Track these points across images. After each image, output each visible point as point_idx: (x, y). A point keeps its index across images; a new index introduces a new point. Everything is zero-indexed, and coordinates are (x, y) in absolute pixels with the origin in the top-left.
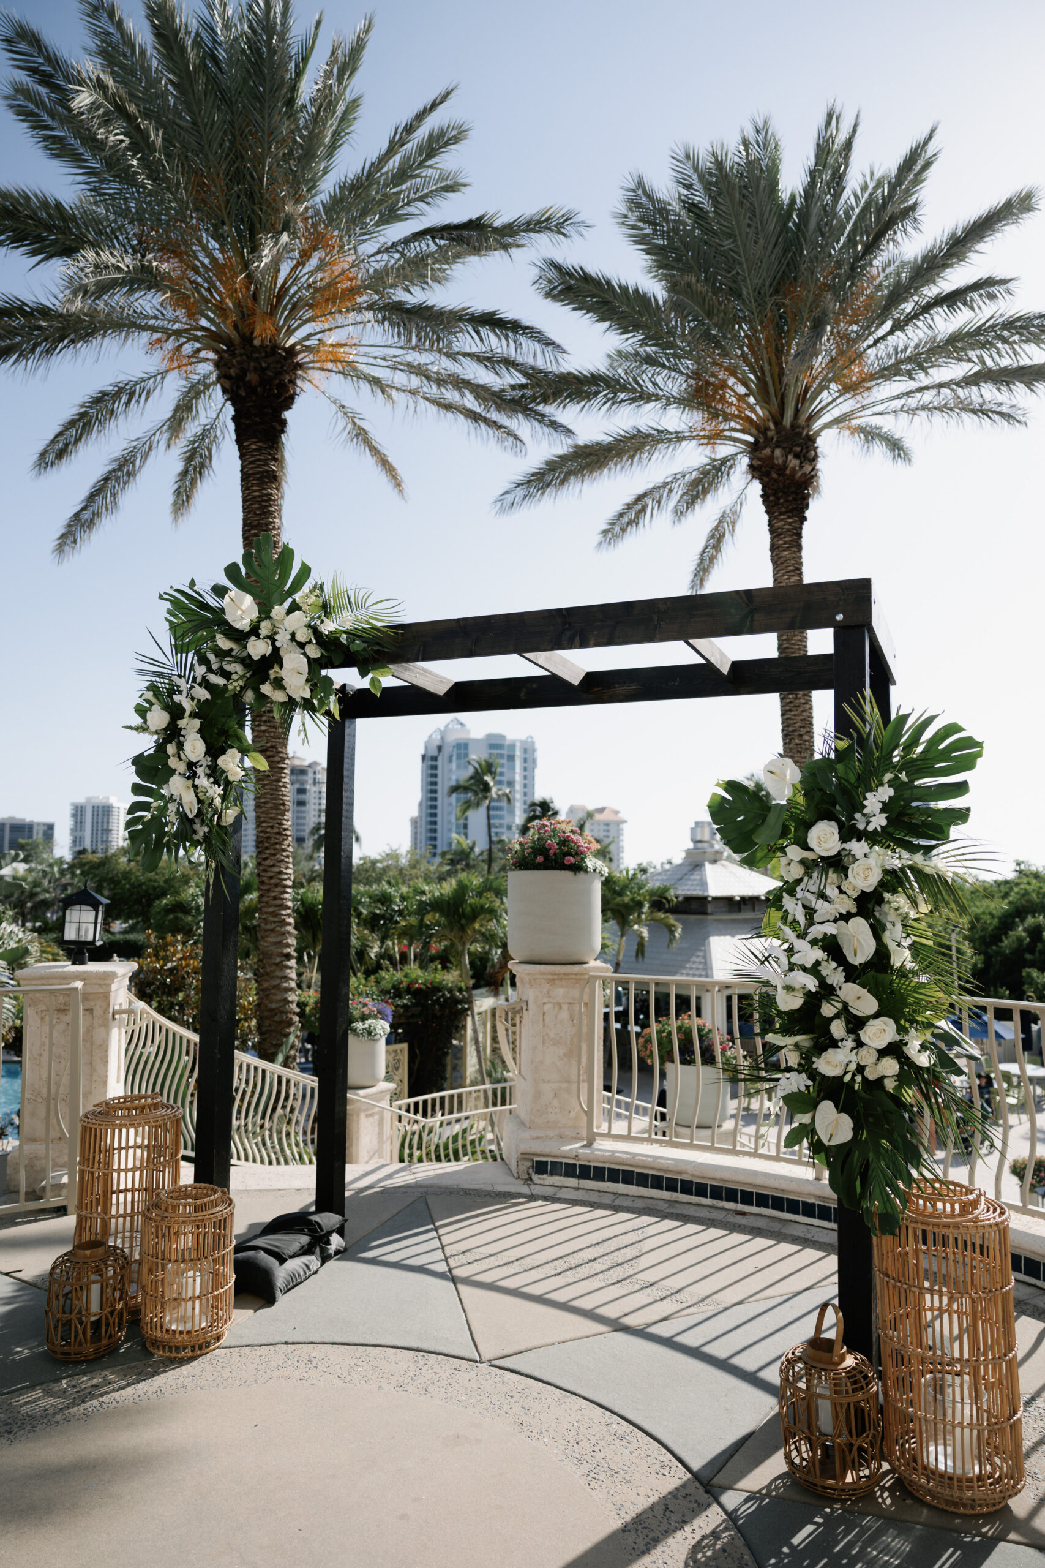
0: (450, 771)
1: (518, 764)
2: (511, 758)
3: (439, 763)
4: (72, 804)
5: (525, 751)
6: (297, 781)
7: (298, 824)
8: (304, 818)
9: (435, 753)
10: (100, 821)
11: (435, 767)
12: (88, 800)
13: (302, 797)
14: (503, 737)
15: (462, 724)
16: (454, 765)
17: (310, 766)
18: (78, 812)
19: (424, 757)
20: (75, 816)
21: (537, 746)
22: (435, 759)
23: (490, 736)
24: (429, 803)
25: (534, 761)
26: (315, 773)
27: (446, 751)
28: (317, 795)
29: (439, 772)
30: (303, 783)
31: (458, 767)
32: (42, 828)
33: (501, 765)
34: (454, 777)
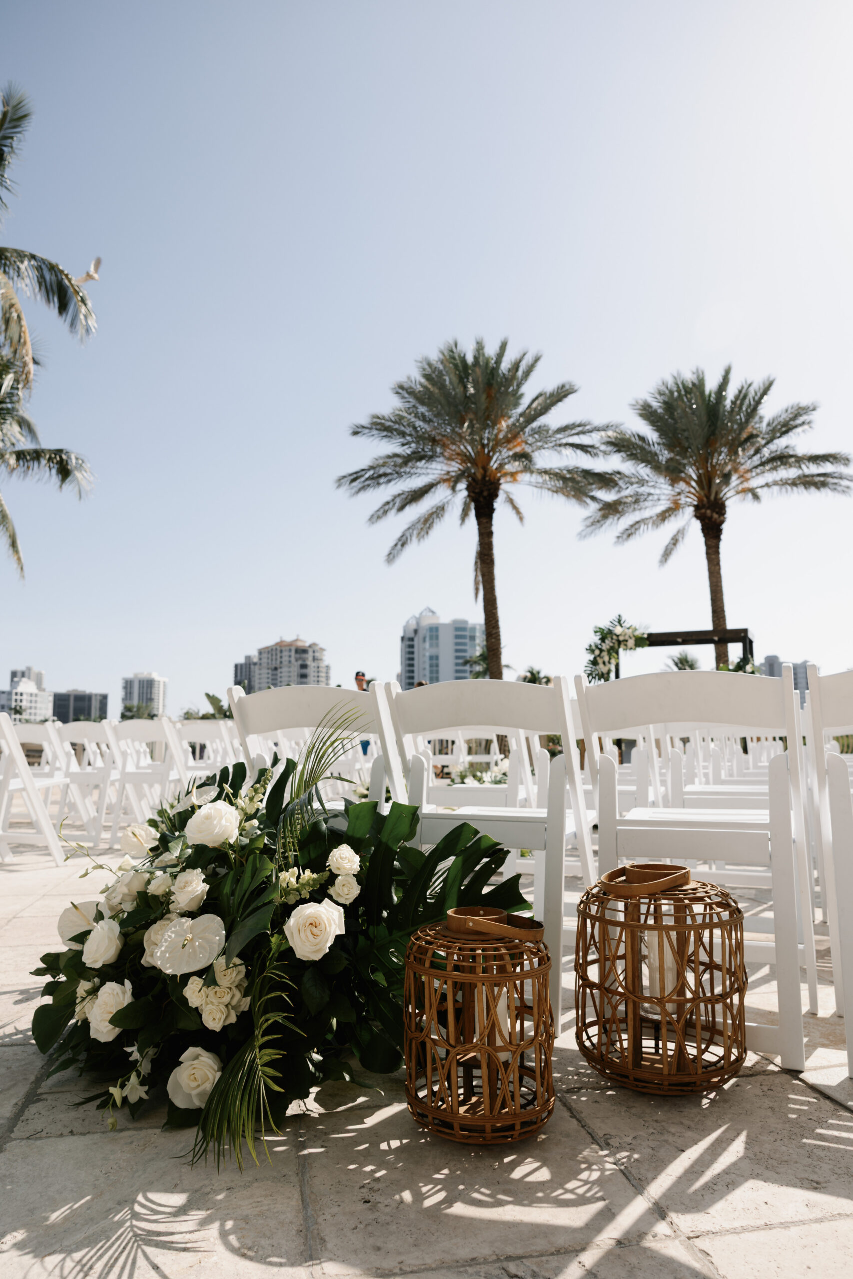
0: (424, 649)
1: (478, 643)
2: (473, 638)
3: (416, 643)
4: (124, 679)
6: (300, 658)
9: (412, 635)
10: (145, 691)
11: (412, 646)
12: (136, 675)
13: (304, 671)
14: (466, 622)
15: (433, 612)
16: (427, 645)
17: (310, 646)
18: (128, 685)
19: (403, 639)
20: (125, 688)
22: (412, 639)
23: (455, 622)
24: (408, 675)
26: (314, 652)
27: (421, 634)
28: (316, 669)
29: (416, 650)
30: (304, 660)
31: (431, 645)
32: (99, 698)
33: (464, 644)
34: (427, 654)
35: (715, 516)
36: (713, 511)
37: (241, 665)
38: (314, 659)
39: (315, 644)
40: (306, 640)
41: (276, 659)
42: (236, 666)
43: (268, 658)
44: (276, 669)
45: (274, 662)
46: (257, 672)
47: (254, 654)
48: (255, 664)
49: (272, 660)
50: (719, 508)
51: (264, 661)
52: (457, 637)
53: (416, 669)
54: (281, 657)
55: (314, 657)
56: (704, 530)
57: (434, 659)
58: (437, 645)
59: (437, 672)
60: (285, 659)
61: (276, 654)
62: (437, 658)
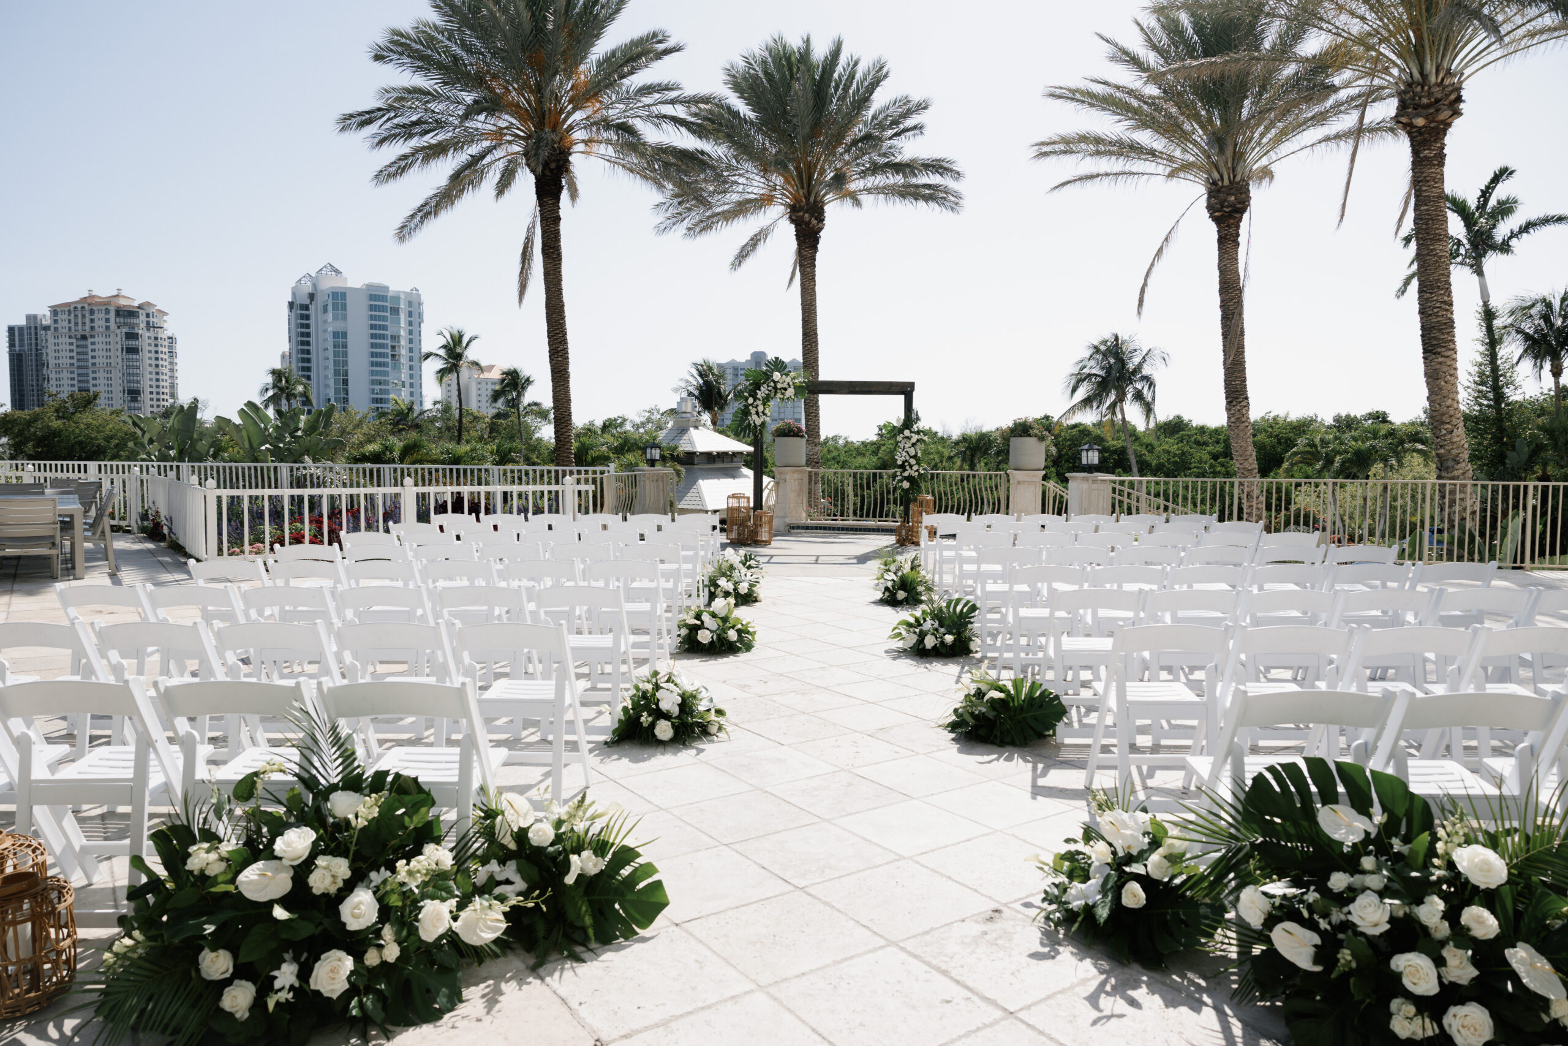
0: (325, 322)
1: (403, 318)
2: (395, 311)
3: (311, 312)
5: (410, 304)
6: (125, 324)
7: (129, 375)
8: (138, 367)
9: (305, 301)
11: (306, 317)
13: (133, 343)
14: (386, 288)
15: (337, 271)
16: (330, 316)
17: (141, 307)
19: (291, 305)
21: (423, 298)
22: (307, 308)
23: (369, 287)
25: (420, 315)
26: (148, 316)
27: (320, 300)
28: (152, 341)
29: (312, 322)
30: (132, 326)
31: (335, 318)
33: (384, 318)
34: (330, 329)
35: (814, 222)
36: (812, 216)
37: (21, 328)
38: (149, 326)
39: (149, 304)
40: (135, 296)
41: (84, 324)
42: (11, 330)
43: (70, 321)
44: (84, 337)
45: (80, 327)
46: (51, 340)
47: (43, 312)
48: (46, 328)
49: (76, 324)
50: (818, 213)
51: (63, 324)
52: (372, 308)
53: (312, 348)
54: (92, 321)
55: (148, 323)
56: (799, 236)
57: (340, 337)
58: (345, 318)
59: (345, 354)
60: (100, 324)
61: (84, 316)
62: (344, 335)
